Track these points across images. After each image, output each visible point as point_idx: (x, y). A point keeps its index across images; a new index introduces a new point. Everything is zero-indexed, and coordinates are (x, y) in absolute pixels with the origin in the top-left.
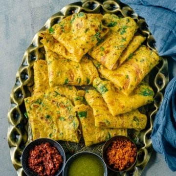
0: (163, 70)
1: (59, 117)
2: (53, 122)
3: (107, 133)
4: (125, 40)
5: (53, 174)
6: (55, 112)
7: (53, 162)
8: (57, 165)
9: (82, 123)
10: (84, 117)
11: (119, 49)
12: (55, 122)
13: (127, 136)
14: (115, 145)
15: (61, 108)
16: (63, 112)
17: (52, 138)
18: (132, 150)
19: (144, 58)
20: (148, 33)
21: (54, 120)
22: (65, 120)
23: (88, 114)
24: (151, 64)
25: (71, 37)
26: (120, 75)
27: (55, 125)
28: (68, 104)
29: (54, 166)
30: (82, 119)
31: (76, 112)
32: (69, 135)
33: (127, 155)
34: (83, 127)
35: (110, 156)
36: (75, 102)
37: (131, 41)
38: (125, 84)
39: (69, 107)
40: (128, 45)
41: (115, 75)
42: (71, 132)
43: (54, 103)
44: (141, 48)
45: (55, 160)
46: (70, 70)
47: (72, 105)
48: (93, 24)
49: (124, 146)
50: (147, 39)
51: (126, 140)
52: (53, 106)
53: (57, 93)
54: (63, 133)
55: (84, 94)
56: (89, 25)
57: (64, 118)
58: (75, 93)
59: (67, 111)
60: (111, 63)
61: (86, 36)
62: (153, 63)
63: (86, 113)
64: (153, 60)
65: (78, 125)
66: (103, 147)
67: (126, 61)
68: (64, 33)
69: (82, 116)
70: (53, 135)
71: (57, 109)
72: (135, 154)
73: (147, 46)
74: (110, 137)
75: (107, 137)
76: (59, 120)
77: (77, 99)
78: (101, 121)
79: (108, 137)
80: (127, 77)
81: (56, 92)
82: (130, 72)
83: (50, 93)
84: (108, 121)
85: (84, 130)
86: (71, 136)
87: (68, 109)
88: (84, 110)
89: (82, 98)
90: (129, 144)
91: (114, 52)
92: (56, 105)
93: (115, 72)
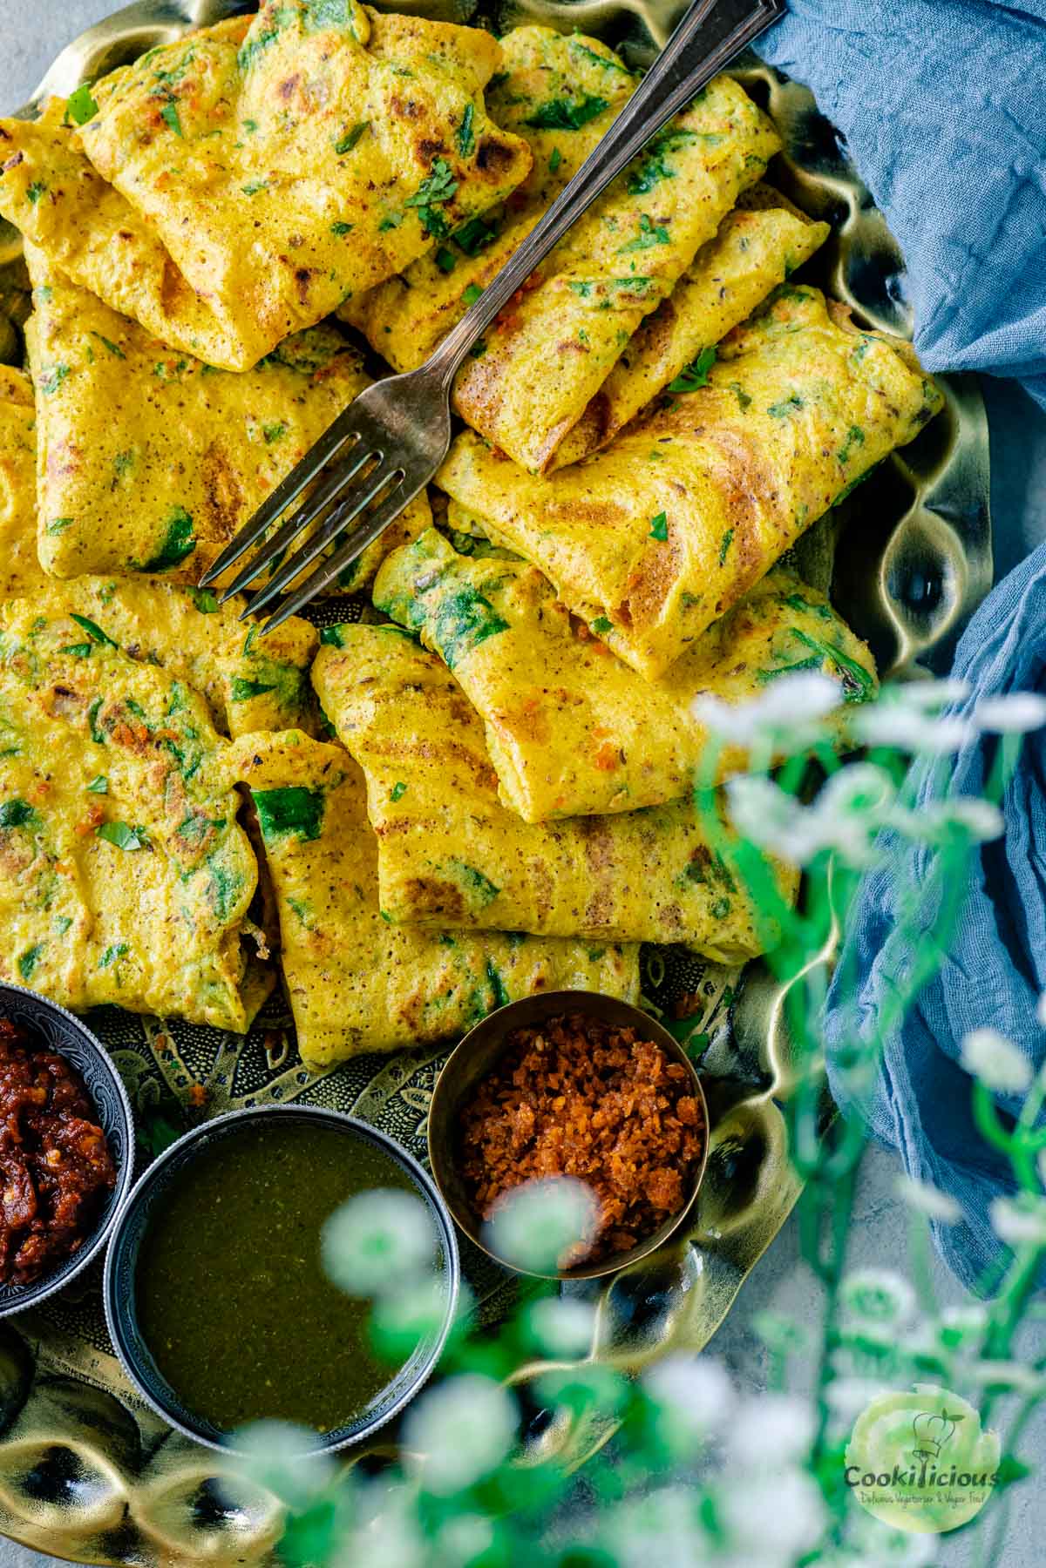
0: (947, 493)
1: (102, 823)
2: (52, 860)
3: (477, 970)
4: (664, 238)
5: (29, 1267)
6: (75, 783)
7: (35, 1171)
8: (64, 1201)
9: (280, 880)
10: (294, 835)
11: (606, 306)
12: (66, 861)
13: (631, 1001)
14: (531, 1061)
15: (125, 751)
16: (133, 781)
17: (37, 986)
18: (672, 1111)
19: (799, 386)
20: (847, 192)
21: (60, 844)
22: (148, 846)
23: (329, 806)
24: (856, 435)
25: (222, 170)
26: (600, 515)
27: (64, 885)
28: (177, 723)
29: (43, 1204)
30: (281, 845)
31: (241, 788)
32: (173, 965)
33: (621, 1149)
34: (286, 908)
35: (491, 1153)
36: (237, 712)
37: (710, 249)
38: (639, 582)
39: (189, 749)
40: (685, 281)
41: (565, 511)
42: (189, 944)
43: (68, 705)
44: (788, 305)
45: (52, 1157)
46: (211, 451)
47: (208, 731)
48: (410, 92)
49: (606, 1073)
50: (834, 236)
51: (626, 1034)
52: (57, 731)
53: (96, 629)
54: (124, 951)
55: (312, 653)
56: (375, 103)
57: (138, 831)
58: (241, 635)
59: (164, 776)
60: (539, 416)
61: (344, 179)
62: (867, 429)
63: (314, 799)
64: (873, 405)
65: (248, 893)
66: (439, 1076)
67: (664, 401)
68: (170, 136)
69: (281, 824)
70: (46, 956)
71: (92, 758)
72: (691, 1145)
73: (831, 295)
74: (498, 1002)
75: (474, 994)
76: (105, 845)
77: (255, 688)
78: (423, 872)
79: (486, 996)
80: (661, 528)
81: (85, 621)
82: (682, 490)
83: (40, 625)
84: (479, 878)
85: (295, 933)
86: (189, 973)
87: (179, 756)
88: (305, 779)
89: (292, 680)
90: (647, 1062)
91: (568, 333)
92: (80, 721)
93: (570, 492)
